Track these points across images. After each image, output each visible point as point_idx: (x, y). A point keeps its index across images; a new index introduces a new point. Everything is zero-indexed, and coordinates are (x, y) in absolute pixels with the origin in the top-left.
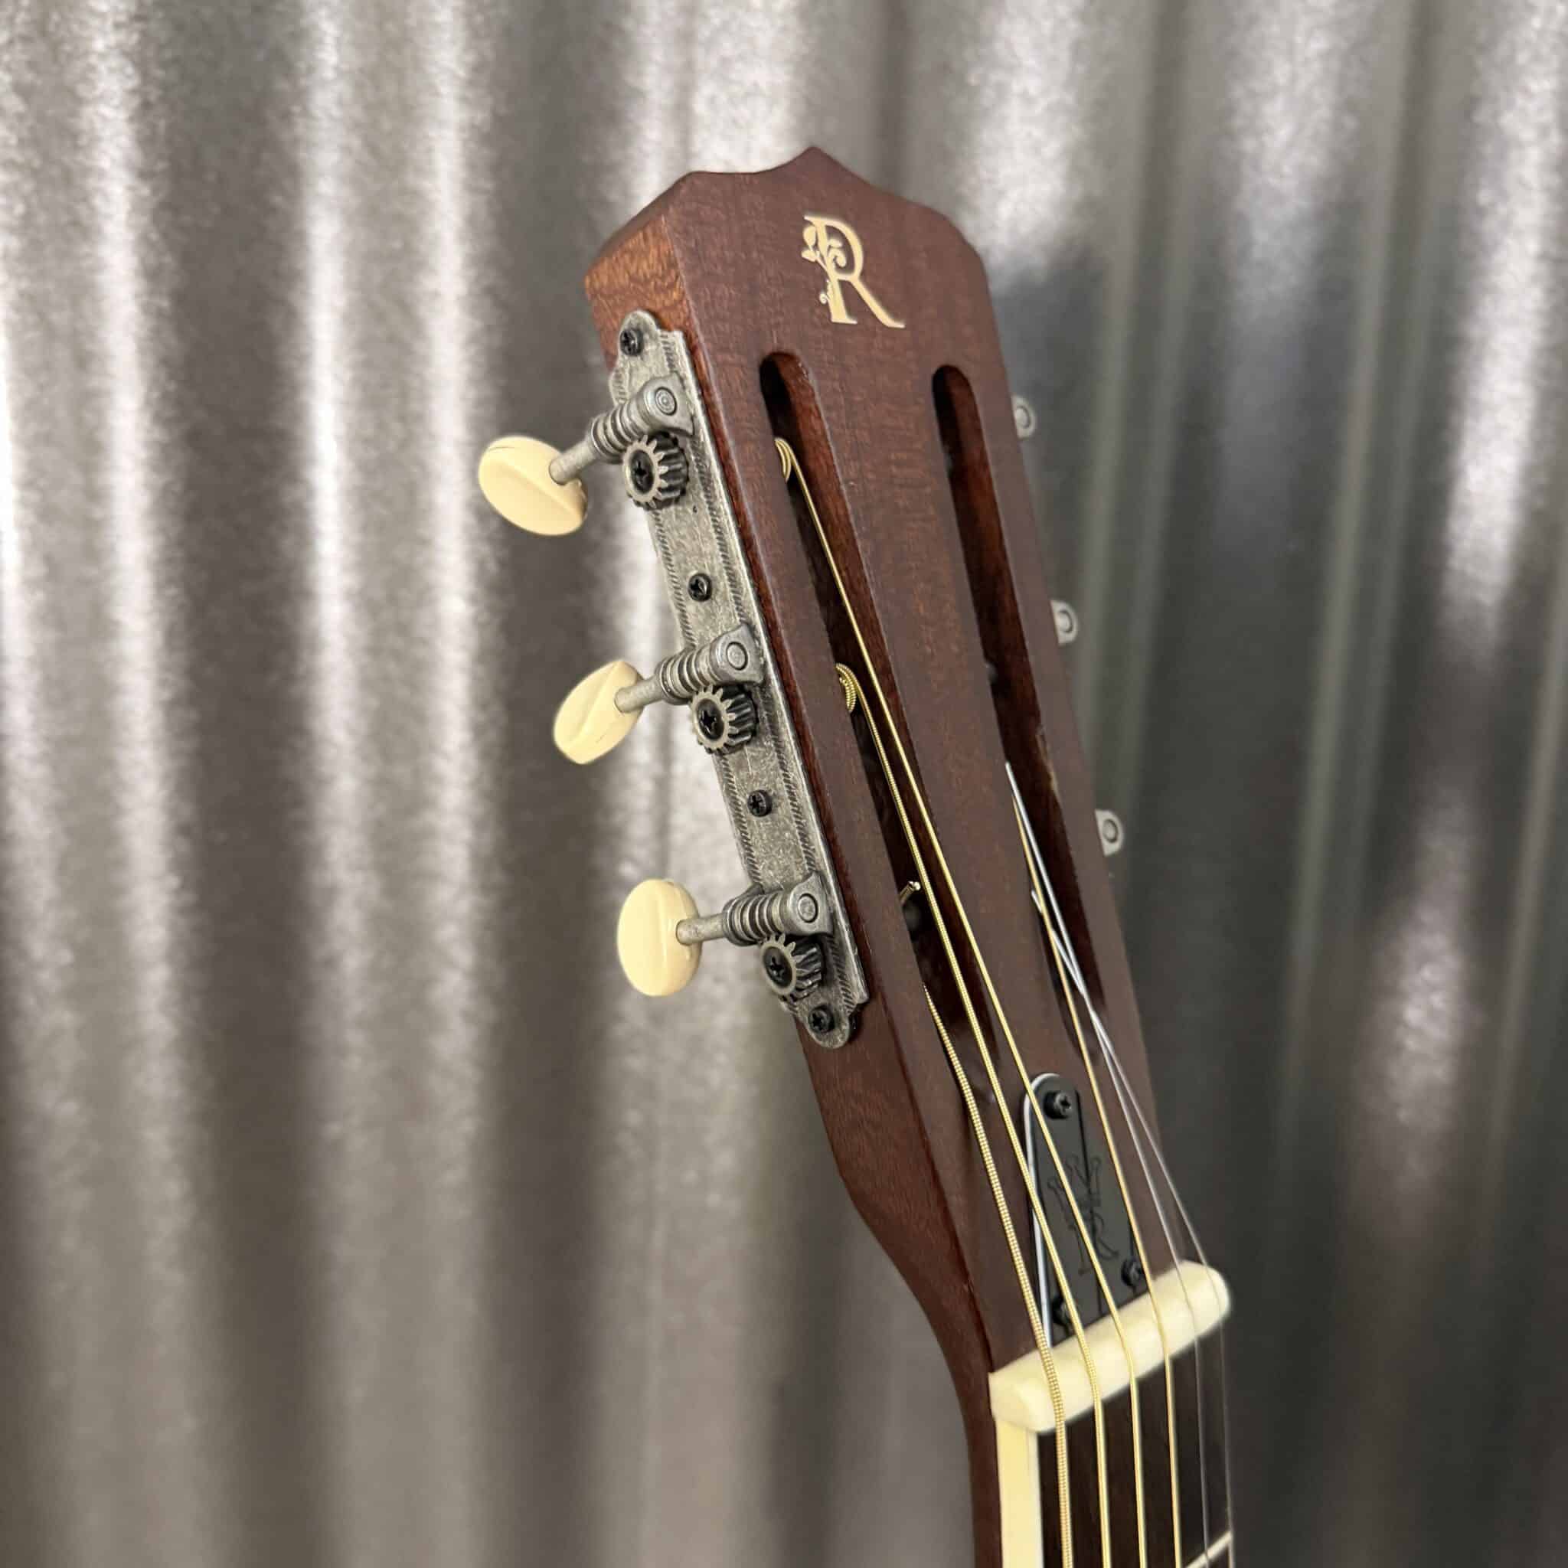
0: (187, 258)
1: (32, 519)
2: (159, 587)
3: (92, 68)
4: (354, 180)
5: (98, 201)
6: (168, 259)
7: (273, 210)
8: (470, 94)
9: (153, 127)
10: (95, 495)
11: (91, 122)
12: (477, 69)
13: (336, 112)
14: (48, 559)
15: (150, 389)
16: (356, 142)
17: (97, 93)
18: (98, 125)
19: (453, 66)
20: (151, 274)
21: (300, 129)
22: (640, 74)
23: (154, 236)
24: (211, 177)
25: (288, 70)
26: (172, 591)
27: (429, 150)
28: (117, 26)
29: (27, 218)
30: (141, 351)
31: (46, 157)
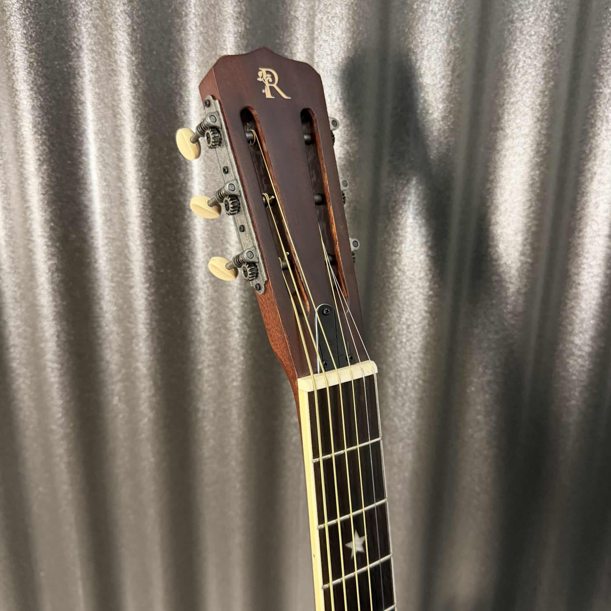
0: (147, 80)
1: (101, 167)
2: (140, 189)
3: (117, 18)
4: (201, 52)
5: (119, 62)
6: (141, 80)
7: (175, 62)
8: (238, 22)
9: (136, 38)
10: (120, 159)
11: (116, 36)
12: (240, 13)
13: (194, 28)
14: (105, 180)
15: (136, 124)
16: (201, 38)
17: (119, 26)
18: (119, 37)
19: (232, 12)
20: (135, 87)
21: (183, 35)
22: (295, 11)
23: (137, 73)
24: (155, 53)
25: (179, 15)
26: (144, 190)
27: (225, 41)
28: (124, 4)
29: (97, 67)
30: (133, 111)
31: (103, 49)
